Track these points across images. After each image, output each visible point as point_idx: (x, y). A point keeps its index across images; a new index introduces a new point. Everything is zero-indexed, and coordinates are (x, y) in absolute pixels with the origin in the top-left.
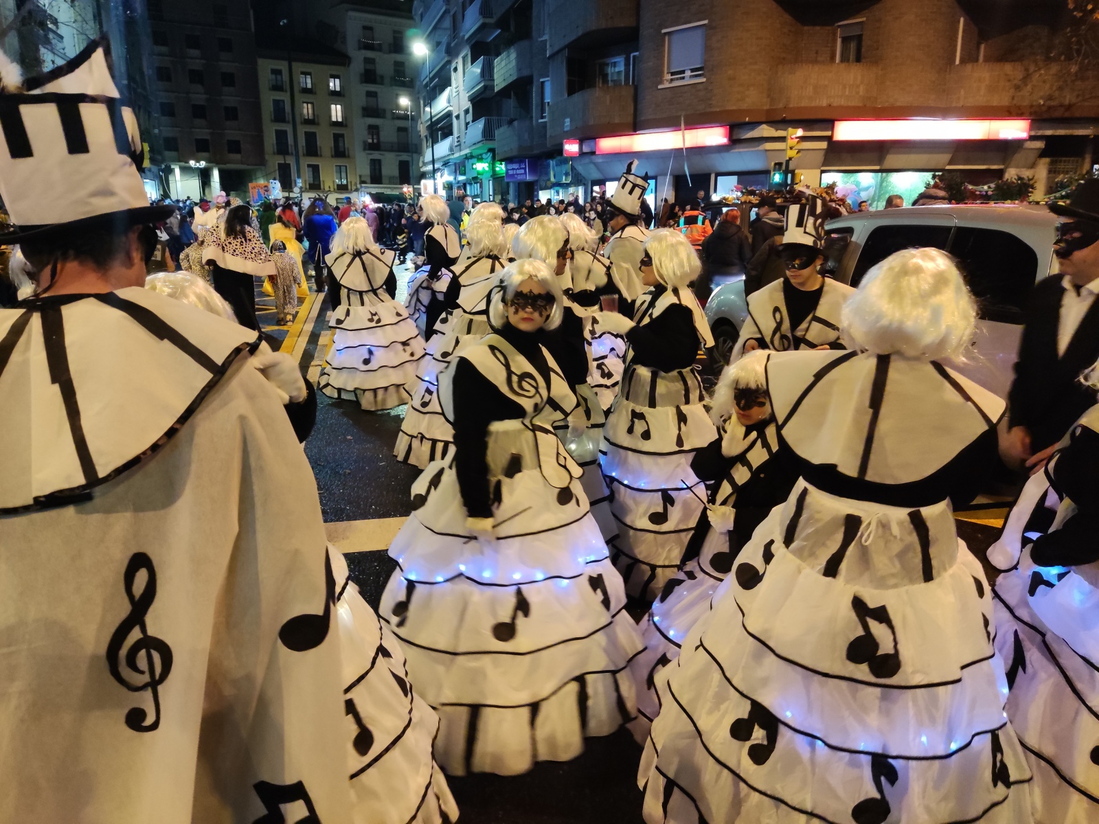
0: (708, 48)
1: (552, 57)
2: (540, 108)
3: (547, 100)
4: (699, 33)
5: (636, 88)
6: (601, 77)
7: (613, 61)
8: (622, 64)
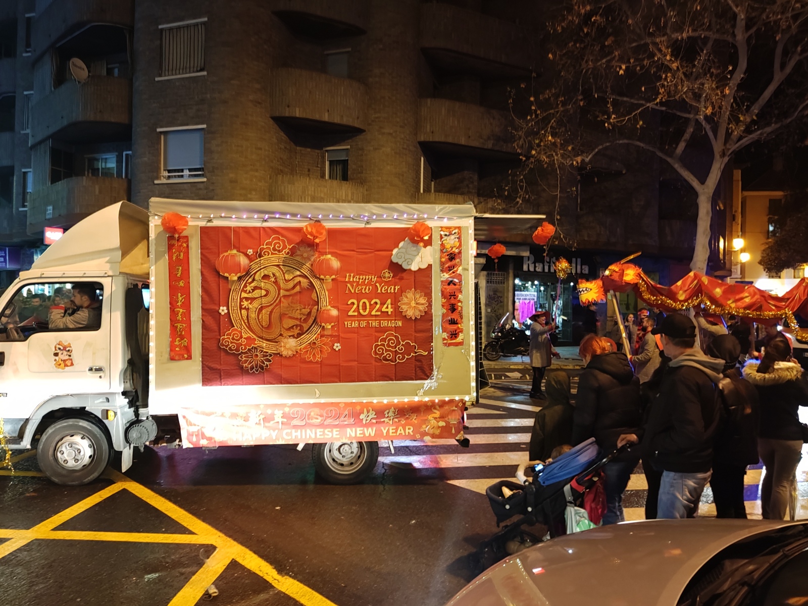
0: (207, 151)
1: (34, 147)
2: (21, 197)
3: (30, 189)
4: (197, 136)
5: (129, 182)
6: (90, 171)
7: (104, 157)
8: (114, 160)
